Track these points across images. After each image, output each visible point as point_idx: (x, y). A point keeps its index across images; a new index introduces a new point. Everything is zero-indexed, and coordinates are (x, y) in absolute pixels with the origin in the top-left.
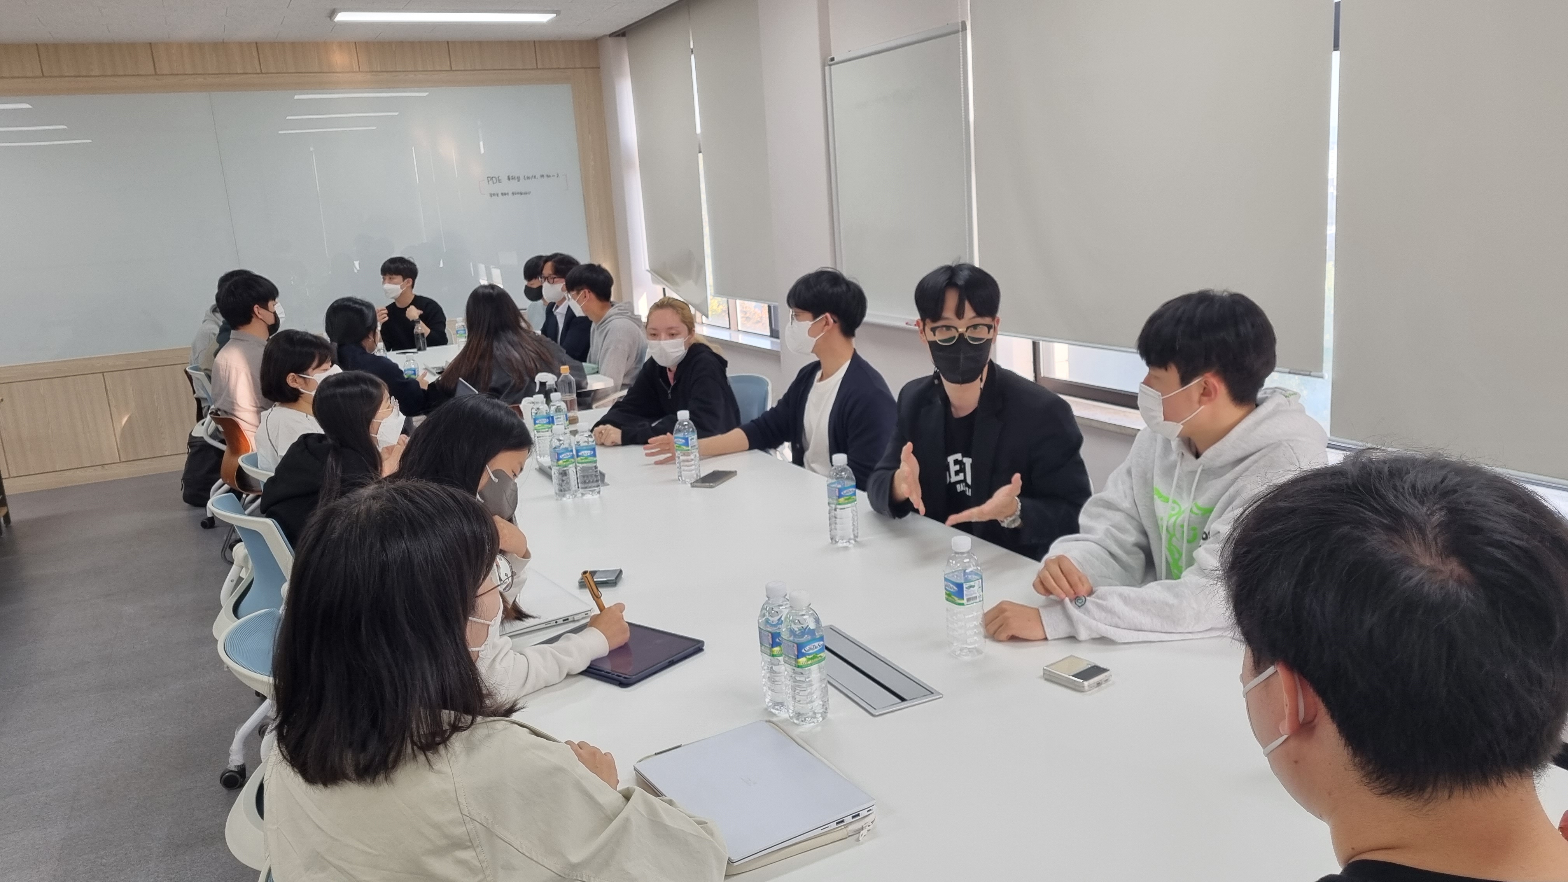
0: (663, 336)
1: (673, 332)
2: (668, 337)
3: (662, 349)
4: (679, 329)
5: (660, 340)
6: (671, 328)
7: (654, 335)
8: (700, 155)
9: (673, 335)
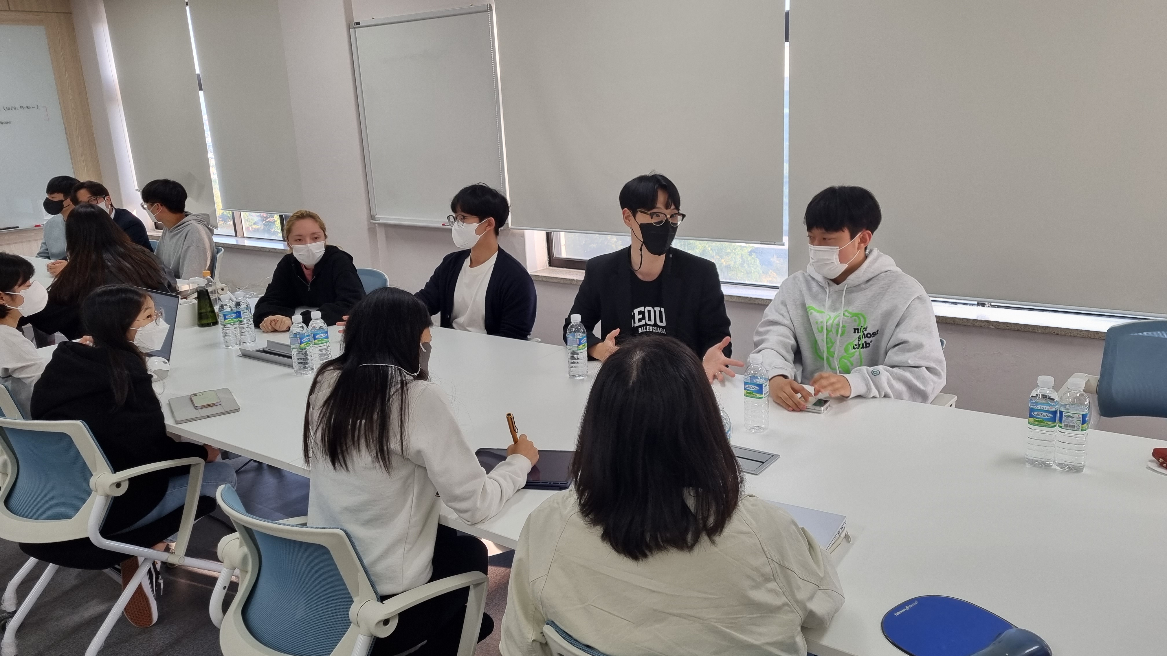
0: (308, 240)
1: (316, 236)
2: (312, 241)
3: (309, 251)
4: (319, 234)
5: (306, 243)
6: (314, 233)
7: (300, 240)
8: (201, 93)
9: (316, 238)
